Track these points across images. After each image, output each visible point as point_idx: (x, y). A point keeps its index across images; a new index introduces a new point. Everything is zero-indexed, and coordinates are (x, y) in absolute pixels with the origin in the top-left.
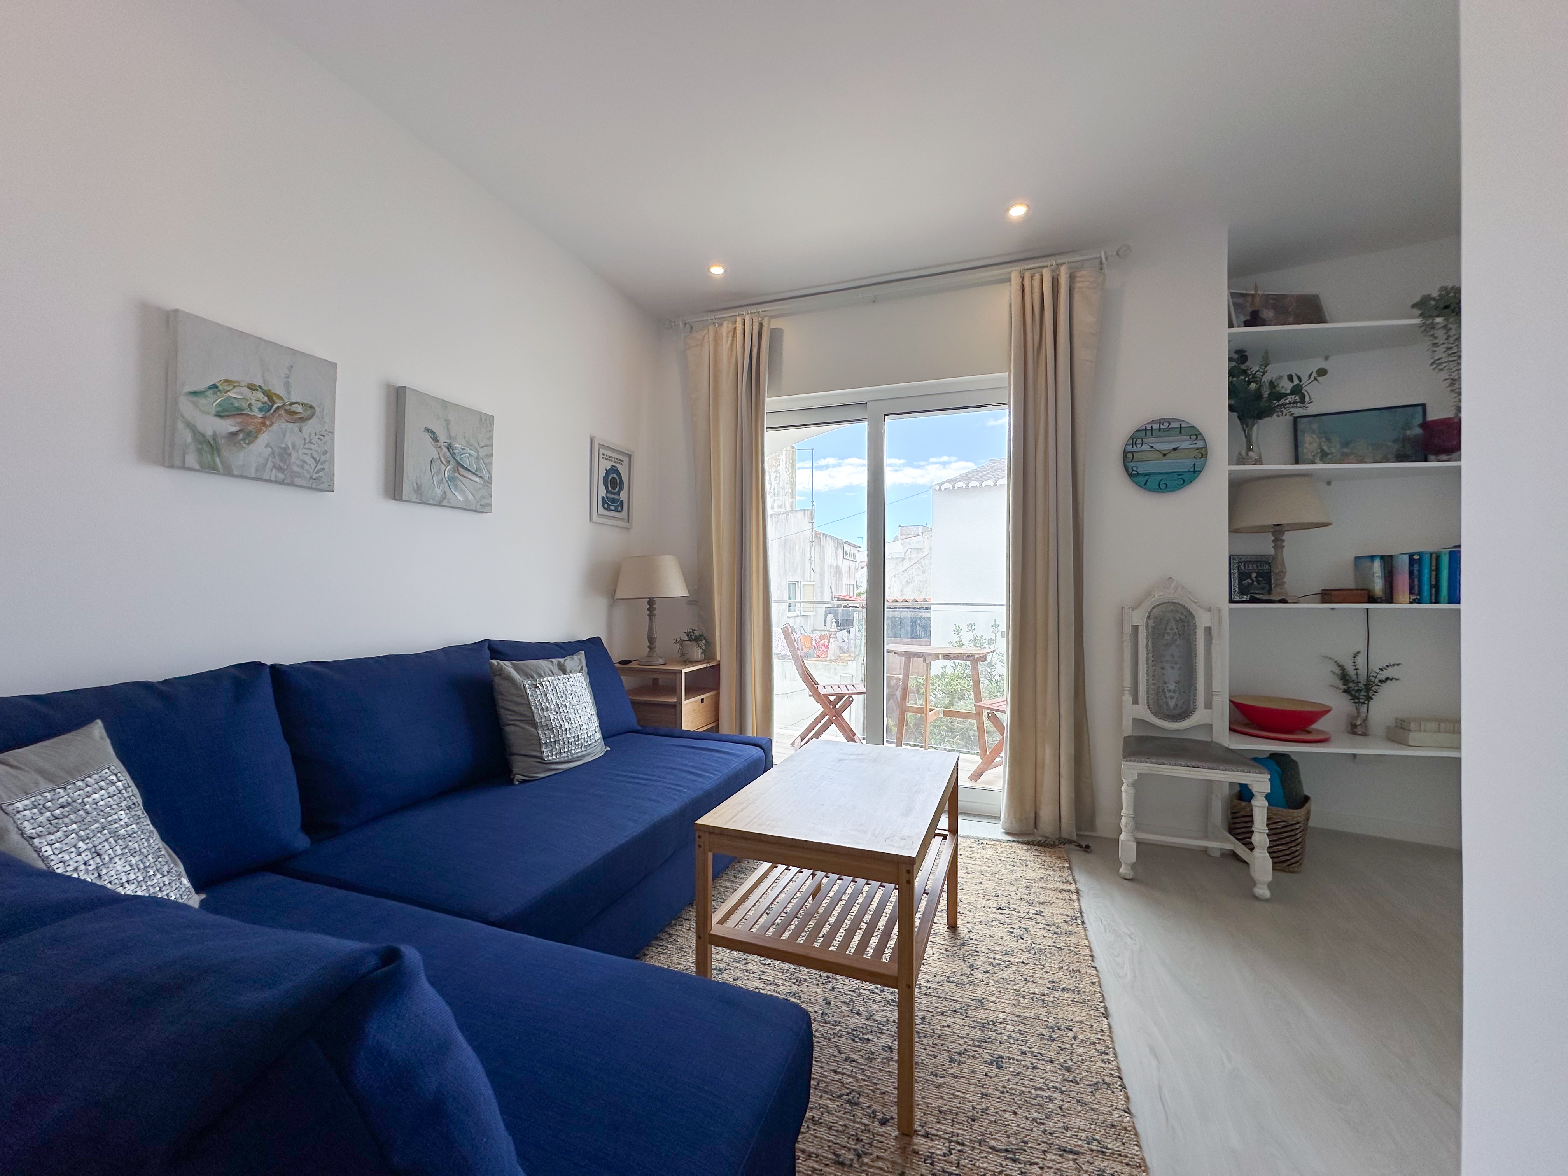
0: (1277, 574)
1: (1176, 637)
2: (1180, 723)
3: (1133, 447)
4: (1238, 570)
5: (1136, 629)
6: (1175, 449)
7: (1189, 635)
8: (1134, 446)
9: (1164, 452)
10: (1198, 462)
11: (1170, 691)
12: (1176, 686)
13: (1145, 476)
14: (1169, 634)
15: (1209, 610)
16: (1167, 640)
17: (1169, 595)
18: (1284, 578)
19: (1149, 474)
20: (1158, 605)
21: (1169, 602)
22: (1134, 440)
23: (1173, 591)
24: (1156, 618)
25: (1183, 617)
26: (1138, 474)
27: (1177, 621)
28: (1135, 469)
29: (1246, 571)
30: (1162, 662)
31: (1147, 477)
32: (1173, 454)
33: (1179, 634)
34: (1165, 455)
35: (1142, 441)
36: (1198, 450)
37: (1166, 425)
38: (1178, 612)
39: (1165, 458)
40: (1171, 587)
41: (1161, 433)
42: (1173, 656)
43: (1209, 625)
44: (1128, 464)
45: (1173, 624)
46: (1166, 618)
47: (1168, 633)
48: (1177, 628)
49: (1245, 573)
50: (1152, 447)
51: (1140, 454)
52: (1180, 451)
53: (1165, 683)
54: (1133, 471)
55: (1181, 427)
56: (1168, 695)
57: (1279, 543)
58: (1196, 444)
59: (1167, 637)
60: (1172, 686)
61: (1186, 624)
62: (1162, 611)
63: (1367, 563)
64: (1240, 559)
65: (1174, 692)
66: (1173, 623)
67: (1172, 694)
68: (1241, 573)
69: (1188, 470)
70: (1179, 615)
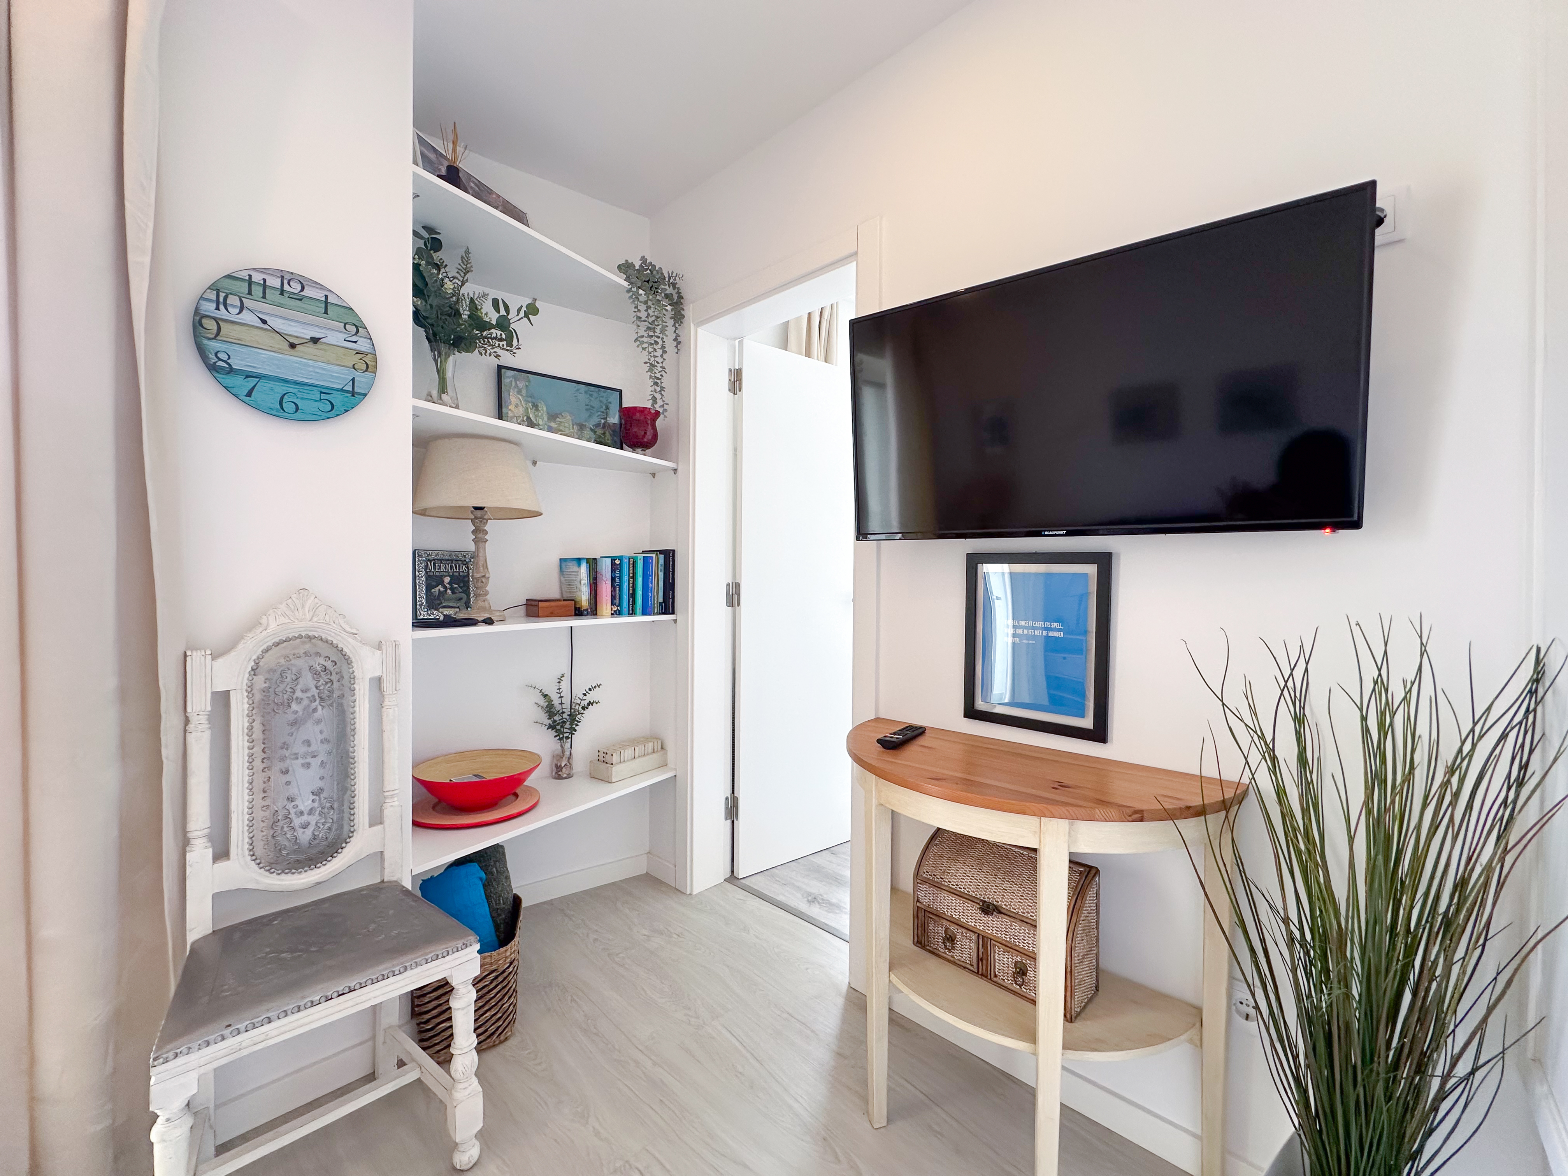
0: (478, 579)
1: (314, 705)
2: (323, 869)
3: (218, 308)
4: (426, 572)
5: (223, 699)
6: (315, 340)
7: (342, 696)
8: (222, 307)
9: (292, 340)
10: (362, 379)
11: (302, 813)
12: (313, 801)
13: (247, 377)
14: (299, 701)
15: (379, 646)
16: (296, 712)
17: (300, 625)
18: (487, 584)
19: (259, 377)
20: (277, 644)
21: (300, 637)
22: (222, 295)
23: (308, 617)
24: (272, 671)
25: (329, 664)
26: (231, 371)
27: (316, 674)
28: (222, 356)
29: (437, 574)
30: (283, 759)
31: (252, 382)
32: (310, 349)
33: (321, 698)
34: (293, 346)
35: (242, 302)
36: (360, 356)
37: (296, 287)
38: (318, 654)
39: (292, 352)
40: (303, 606)
41: (284, 300)
42: (308, 743)
43: (378, 673)
44: (206, 342)
45: (307, 680)
46: (294, 670)
47: (297, 698)
48: (317, 687)
49: (437, 576)
50: (264, 322)
51: (236, 327)
52: (323, 347)
53: (291, 799)
54: (220, 360)
55: (326, 302)
56: (297, 822)
57: (480, 535)
58: (355, 342)
59: (294, 706)
60: (305, 802)
61: (334, 677)
62: (286, 657)
63: (573, 567)
64: (429, 555)
65: (311, 812)
66: (309, 676)
67: (305, 818)
68: (429, 576)
69: (340, 387)
70: (322, 661)
